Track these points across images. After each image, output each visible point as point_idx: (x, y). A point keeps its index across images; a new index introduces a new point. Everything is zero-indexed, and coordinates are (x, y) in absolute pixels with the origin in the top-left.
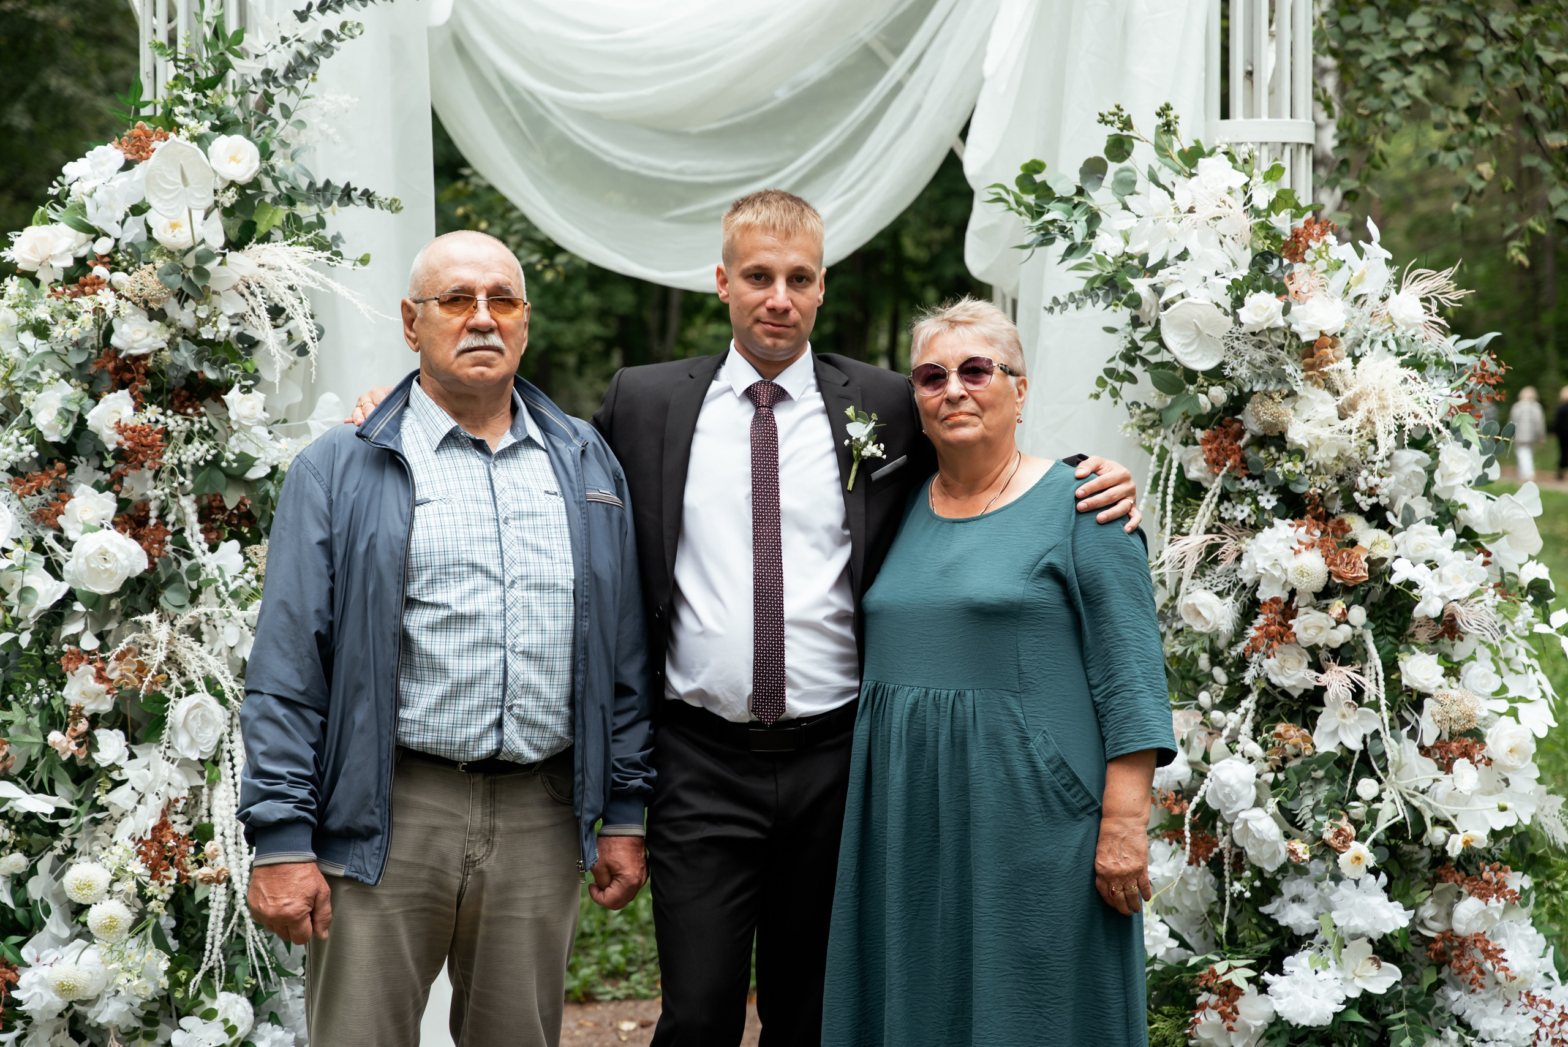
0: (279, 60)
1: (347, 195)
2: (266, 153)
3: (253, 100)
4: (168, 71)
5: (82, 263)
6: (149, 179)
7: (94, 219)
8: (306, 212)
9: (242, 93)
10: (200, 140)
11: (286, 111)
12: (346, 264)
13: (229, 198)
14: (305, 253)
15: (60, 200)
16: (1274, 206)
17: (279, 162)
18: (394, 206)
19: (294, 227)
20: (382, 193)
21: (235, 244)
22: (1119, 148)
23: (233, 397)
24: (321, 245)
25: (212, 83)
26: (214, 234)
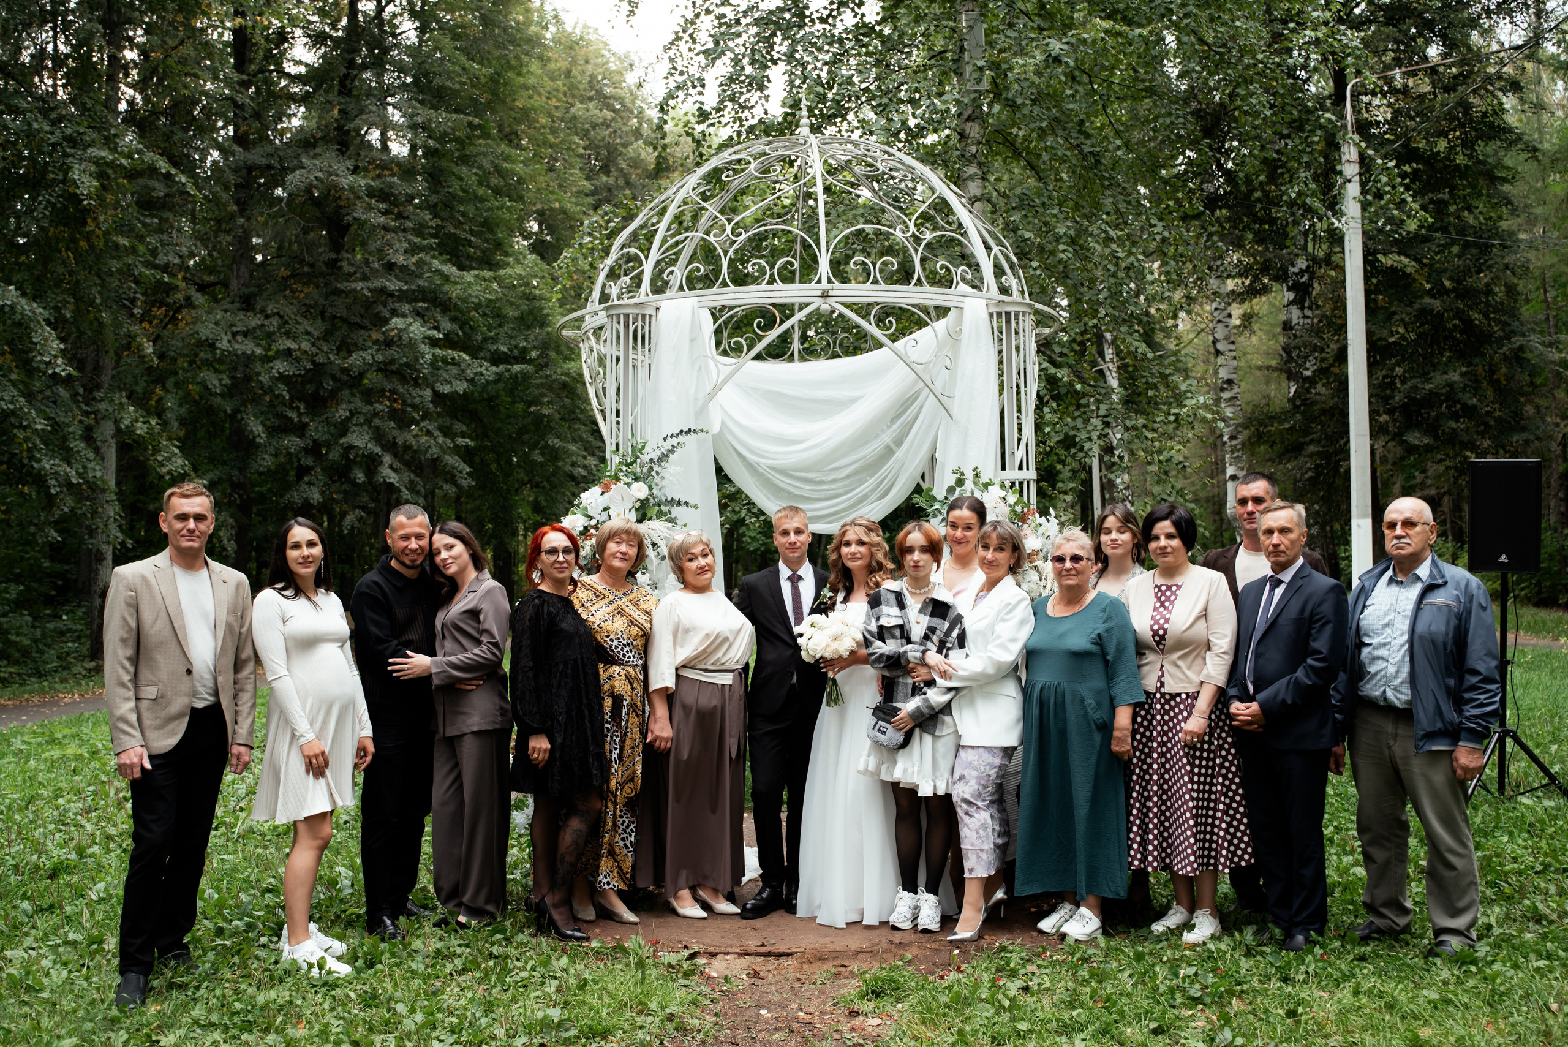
0: (655, 455)
1: (679, 503)
2: (650, 488)
3: (645, 470)
4: (616, 460)
5: (586, 528)
6: (610, 499)
7: (590, 513)
8: (664, 509)
9: (642, 467)
10: (628, 484)
11: (658, 473)
12: (678, 527)
13: (638, 505)
14: (665, 524)
15: (578, 506)
16: (1016, 503)
17: (655, 492)
18: (696, 507)
19: (660, 515)
20: (692, 502)
21: (640, 521)
22: (960, 482)
23: (638, 575)
24: (670, 521)
25: (632, 464)
26: (633, 517)
